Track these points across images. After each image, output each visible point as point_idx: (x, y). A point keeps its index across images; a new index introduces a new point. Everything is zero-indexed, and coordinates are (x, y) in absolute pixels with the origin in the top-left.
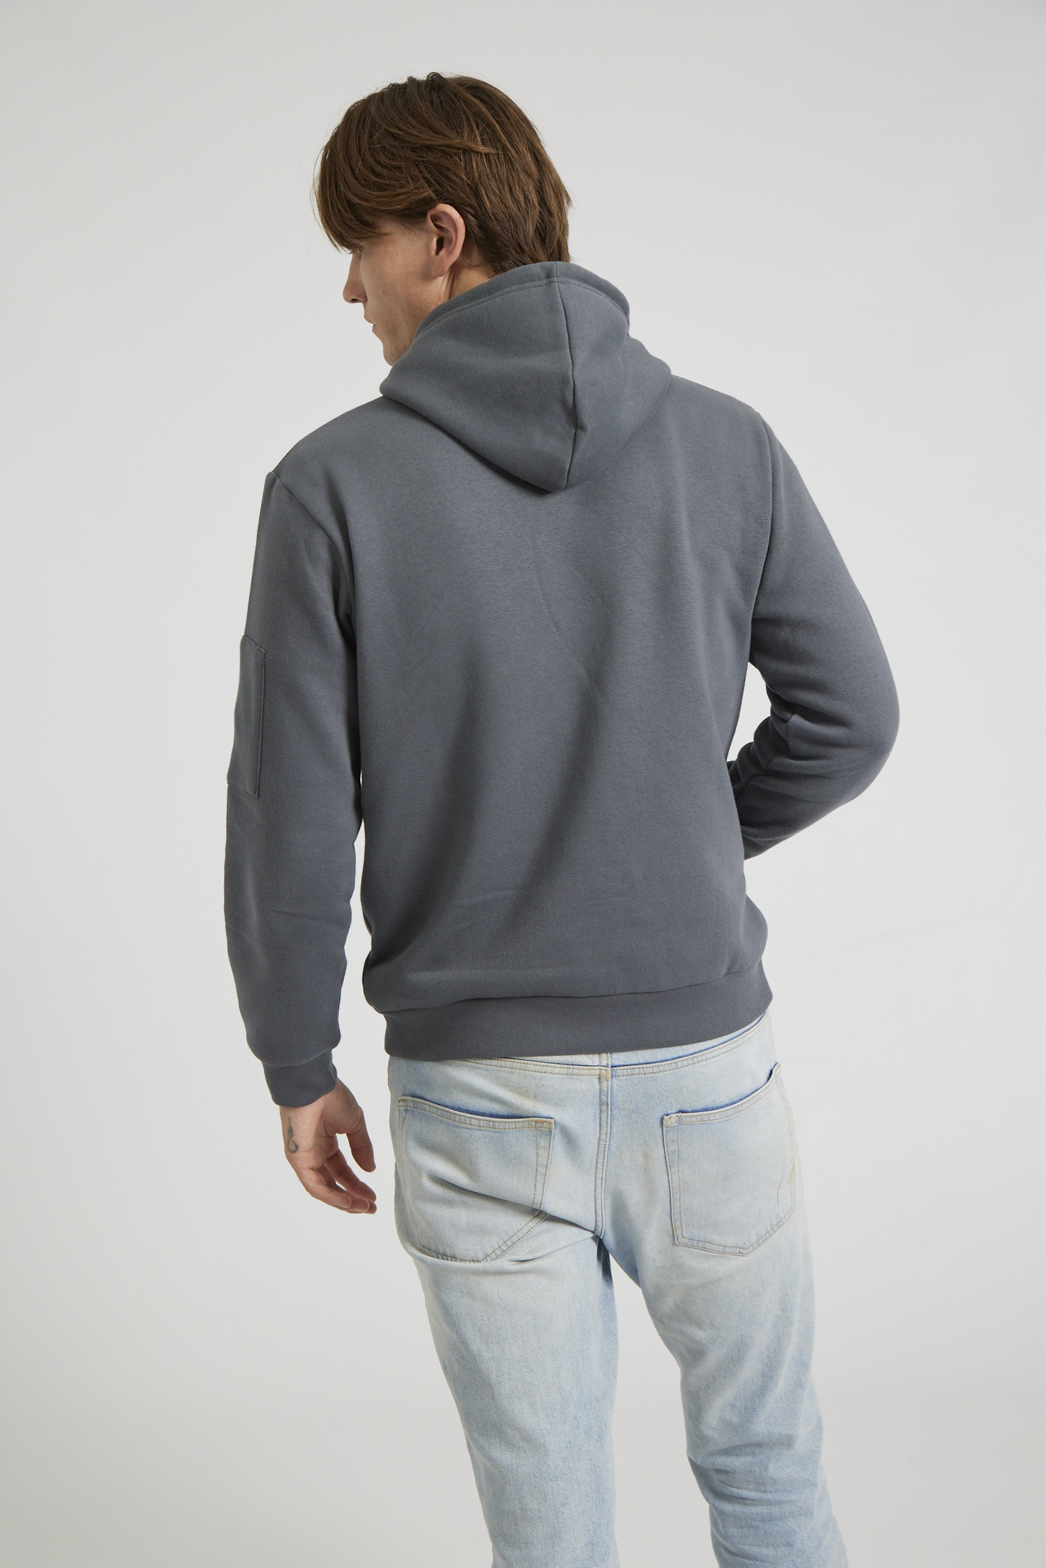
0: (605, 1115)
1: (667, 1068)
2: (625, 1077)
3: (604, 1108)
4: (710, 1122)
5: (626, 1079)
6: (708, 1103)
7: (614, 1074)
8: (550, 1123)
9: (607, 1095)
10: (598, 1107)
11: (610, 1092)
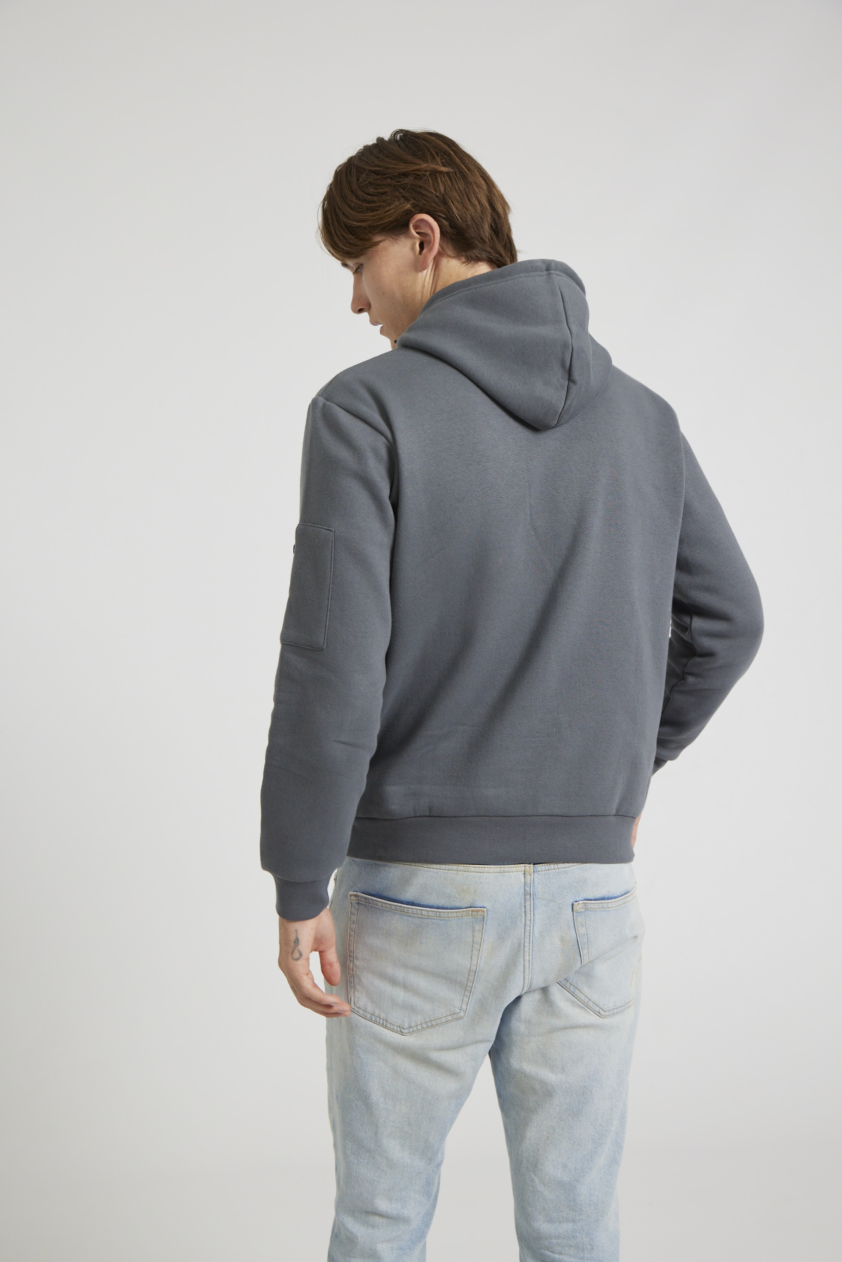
0: (528, 904)
3: (528, 897)
5: (545, 874)
6: (604, 893)
7: (535, 870)
8: (483, 912)
9: (531, 888)
10: (523, 897)
11: (532, 885)
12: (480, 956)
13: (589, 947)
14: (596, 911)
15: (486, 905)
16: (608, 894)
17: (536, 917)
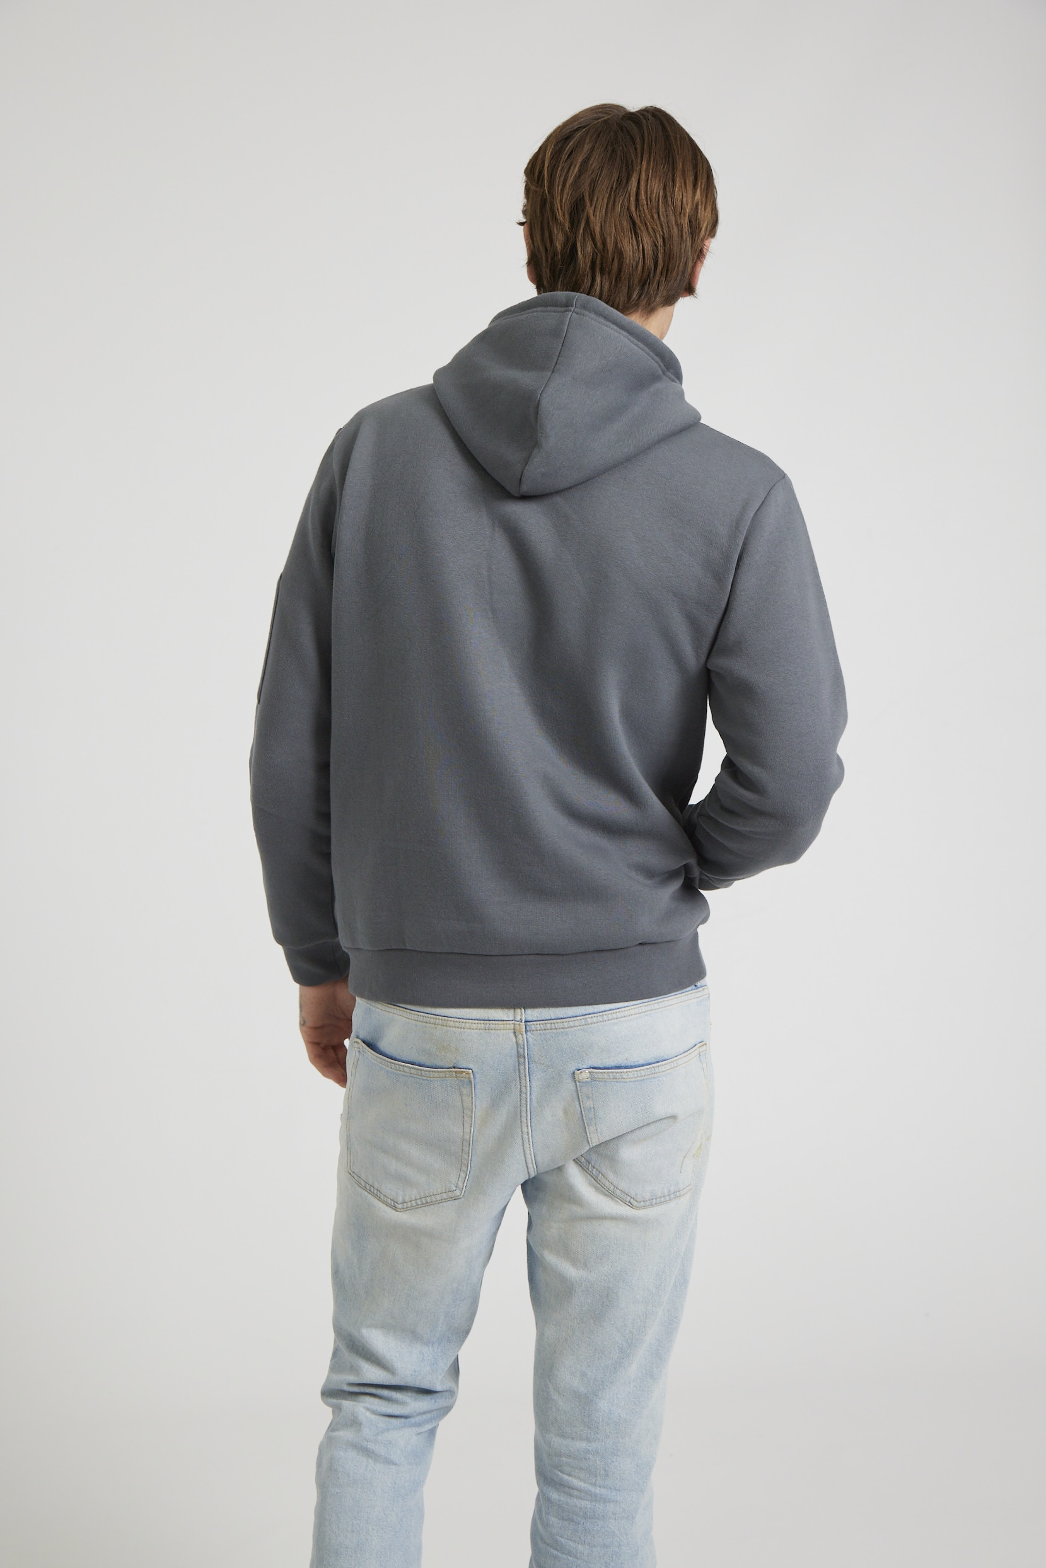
0: (522, 1066)
1: (577, 1023)
2: (537, 1032)
3: (522, 1060)
4: (624, 1080)
5: (540, 1034)
6: (620, 1060)
7: (528, 1029)
8: (469, 1073)
9: (524, 1049)
10: (517, 1060)
11: (526, 1046)
12: (473, 1124)
13: (597, 1123)
14: (605, 1082)
15: (471, 1066)
16: (626, 1061)
17: (533, 1083)
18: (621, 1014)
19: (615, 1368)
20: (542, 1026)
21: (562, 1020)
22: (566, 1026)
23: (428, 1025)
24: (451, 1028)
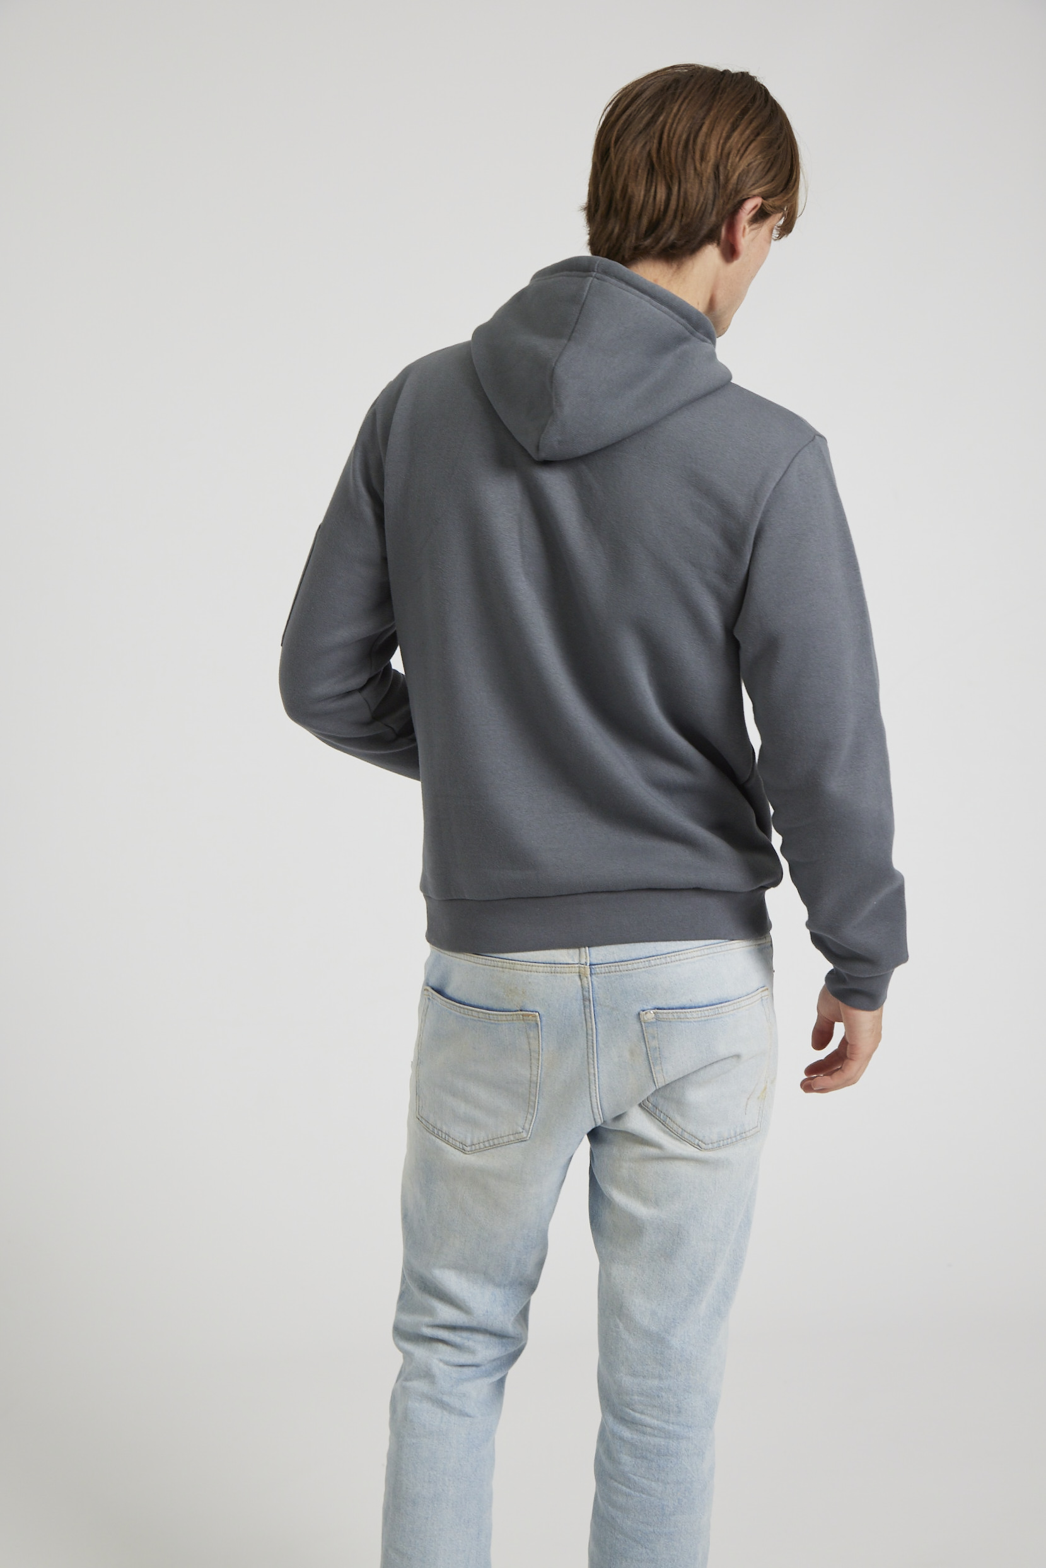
0: (588, 1010)
1: (641, 965)
2: (603, 975)
3: (587, 1003)
4: (687, 1020)
5: (605, 977)
6: (684, 1001)
7: (593, 972)
8: (535, 1016)
9: (589, 992)
10: (582, 1003)
11: (591, 988)
12: (540, 1066)
13: (663, 1063)
14: (670, 1022)
15: (538, 1009)
16: (690, 1002)
17: (599, 1026)
18: (684, 956)
19: (686, 1306)
20: (606, 968)
21: (626, 963)
22: (630, 968)
23: (496, 968)
24: (519, 972)
